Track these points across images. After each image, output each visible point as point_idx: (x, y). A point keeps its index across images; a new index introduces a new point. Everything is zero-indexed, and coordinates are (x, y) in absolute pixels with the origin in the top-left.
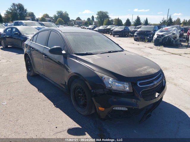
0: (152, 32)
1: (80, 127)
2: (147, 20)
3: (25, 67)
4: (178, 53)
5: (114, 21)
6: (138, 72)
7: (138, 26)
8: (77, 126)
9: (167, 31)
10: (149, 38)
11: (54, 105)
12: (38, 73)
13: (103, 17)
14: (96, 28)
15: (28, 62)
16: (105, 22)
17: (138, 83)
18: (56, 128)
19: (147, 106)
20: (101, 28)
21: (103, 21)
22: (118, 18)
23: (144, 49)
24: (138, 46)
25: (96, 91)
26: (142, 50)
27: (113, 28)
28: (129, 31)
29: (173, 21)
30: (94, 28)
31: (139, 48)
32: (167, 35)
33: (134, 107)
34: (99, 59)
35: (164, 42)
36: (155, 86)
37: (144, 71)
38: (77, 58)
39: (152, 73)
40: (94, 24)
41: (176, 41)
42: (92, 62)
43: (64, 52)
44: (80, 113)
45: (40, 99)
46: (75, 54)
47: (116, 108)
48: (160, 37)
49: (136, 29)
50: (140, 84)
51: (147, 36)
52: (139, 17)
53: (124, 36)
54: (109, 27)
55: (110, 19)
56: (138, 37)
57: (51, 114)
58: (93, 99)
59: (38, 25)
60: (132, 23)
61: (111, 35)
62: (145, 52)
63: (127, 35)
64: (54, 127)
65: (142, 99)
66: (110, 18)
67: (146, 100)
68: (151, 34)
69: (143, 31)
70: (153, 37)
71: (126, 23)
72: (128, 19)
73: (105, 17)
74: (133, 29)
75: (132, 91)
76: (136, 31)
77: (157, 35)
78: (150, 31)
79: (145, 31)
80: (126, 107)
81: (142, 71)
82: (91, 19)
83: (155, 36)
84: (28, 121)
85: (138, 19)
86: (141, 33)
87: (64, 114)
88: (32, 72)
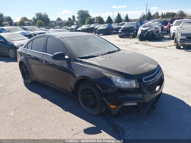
0: (135, 28)
1: (95, 126)
2: (127, 16)
3: (20, 76)
4: (163, 46)
5: (95, 19)
6: (141, 69)
7: (120, 23)
8: (92, 125)
9: (150, 26)
10: (133, 34)
11: (63, 109)
12: (37, 80)
13: (84, 16)
14: (79, 28)
15: (25, 70)
16: (86, 21)
17: (144, 78)
18: (72, 130)
19: (153, 99)
20: (84, 27)
21: (85, 20)
22: (100, 16)
23: (130, 45)
24: (124, 43)
25: (106, 91)
26: (129, 46)
27: (96, 27)
28: (113, 29)
29: (152, 15)
30: (78, 27)
31: (125, 45)
32: (150, 30)
33: (143, 101)
34: (103, 60)
35: (147, 37)
36: (157, 80)
37: (146, 67)
38: (81, 62)
39: (153, 68)
40: (75, 23)
41: (159, 35)
42: (98, 65)
43: (66, 57)
44: (90, 114)
45: (47, 106)
46: (78, 58)
47: (127, 104)
48: (144, 32)
49: (119, 26)
50: (145, 80)
51: (131, 32)
52: (119, 13)
53: (109, 34)
54: (92, 26)
55: (91, 18)
56: (122, 34)
57: (63, 118)
58: (104, 98)
59: (20, 30)
60: (114, 20)
61: (95, 33)
62: (133, 48)
63: (111, 32)
64: (70, 130)
65: (148, 93)
66: (91, 16)
67: (152, 94)
68: (135, 30)
69: (126, 28)
70: (137, 33)
71: (108, 20)
72: (109, 16)
73: (86, 16)
74: (116, 27)
75: (139, 87)
76: (120, 28)
77: (141, 30)
78: (133, 27)
79: (129, 27)
80: (136, 102)
81: (144, 68)
82: (72, 19)
83: (139, 32)
84: (43, 128)
85: (119, 16)
86: (125, 30)
87: (76, 116)
88: (30, 79)
